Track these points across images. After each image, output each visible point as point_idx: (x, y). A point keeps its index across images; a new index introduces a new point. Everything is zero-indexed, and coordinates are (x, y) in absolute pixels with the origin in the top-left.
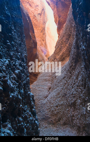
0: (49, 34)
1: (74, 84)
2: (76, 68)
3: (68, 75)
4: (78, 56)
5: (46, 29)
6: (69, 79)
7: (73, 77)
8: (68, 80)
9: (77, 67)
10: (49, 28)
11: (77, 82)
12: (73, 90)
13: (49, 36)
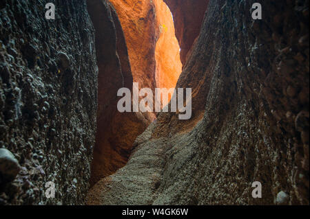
0: (162, 65)
1: (218, 170)
2: (224, 126)
3: (202, 149)
4: (227, 94)
5: (156, 53)
6: (205, 158)
7: (214, 153)
8: (203, 163)
9: (224, 123)
10: (163, 53)
11: (225, 163)
12: (214, 186)
13: (162, 68)
